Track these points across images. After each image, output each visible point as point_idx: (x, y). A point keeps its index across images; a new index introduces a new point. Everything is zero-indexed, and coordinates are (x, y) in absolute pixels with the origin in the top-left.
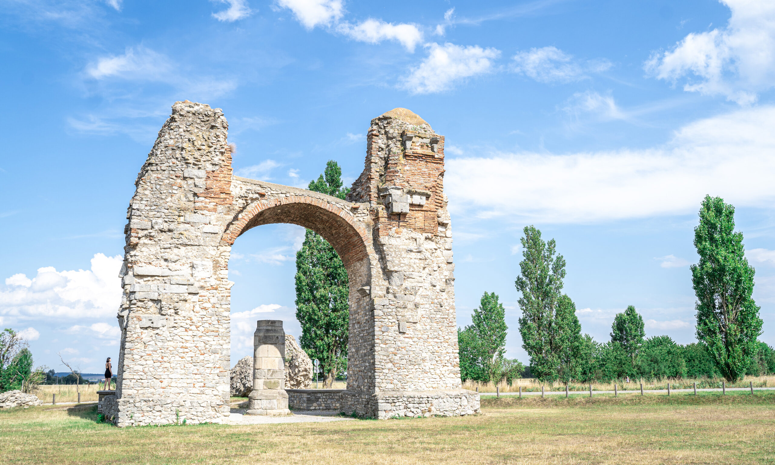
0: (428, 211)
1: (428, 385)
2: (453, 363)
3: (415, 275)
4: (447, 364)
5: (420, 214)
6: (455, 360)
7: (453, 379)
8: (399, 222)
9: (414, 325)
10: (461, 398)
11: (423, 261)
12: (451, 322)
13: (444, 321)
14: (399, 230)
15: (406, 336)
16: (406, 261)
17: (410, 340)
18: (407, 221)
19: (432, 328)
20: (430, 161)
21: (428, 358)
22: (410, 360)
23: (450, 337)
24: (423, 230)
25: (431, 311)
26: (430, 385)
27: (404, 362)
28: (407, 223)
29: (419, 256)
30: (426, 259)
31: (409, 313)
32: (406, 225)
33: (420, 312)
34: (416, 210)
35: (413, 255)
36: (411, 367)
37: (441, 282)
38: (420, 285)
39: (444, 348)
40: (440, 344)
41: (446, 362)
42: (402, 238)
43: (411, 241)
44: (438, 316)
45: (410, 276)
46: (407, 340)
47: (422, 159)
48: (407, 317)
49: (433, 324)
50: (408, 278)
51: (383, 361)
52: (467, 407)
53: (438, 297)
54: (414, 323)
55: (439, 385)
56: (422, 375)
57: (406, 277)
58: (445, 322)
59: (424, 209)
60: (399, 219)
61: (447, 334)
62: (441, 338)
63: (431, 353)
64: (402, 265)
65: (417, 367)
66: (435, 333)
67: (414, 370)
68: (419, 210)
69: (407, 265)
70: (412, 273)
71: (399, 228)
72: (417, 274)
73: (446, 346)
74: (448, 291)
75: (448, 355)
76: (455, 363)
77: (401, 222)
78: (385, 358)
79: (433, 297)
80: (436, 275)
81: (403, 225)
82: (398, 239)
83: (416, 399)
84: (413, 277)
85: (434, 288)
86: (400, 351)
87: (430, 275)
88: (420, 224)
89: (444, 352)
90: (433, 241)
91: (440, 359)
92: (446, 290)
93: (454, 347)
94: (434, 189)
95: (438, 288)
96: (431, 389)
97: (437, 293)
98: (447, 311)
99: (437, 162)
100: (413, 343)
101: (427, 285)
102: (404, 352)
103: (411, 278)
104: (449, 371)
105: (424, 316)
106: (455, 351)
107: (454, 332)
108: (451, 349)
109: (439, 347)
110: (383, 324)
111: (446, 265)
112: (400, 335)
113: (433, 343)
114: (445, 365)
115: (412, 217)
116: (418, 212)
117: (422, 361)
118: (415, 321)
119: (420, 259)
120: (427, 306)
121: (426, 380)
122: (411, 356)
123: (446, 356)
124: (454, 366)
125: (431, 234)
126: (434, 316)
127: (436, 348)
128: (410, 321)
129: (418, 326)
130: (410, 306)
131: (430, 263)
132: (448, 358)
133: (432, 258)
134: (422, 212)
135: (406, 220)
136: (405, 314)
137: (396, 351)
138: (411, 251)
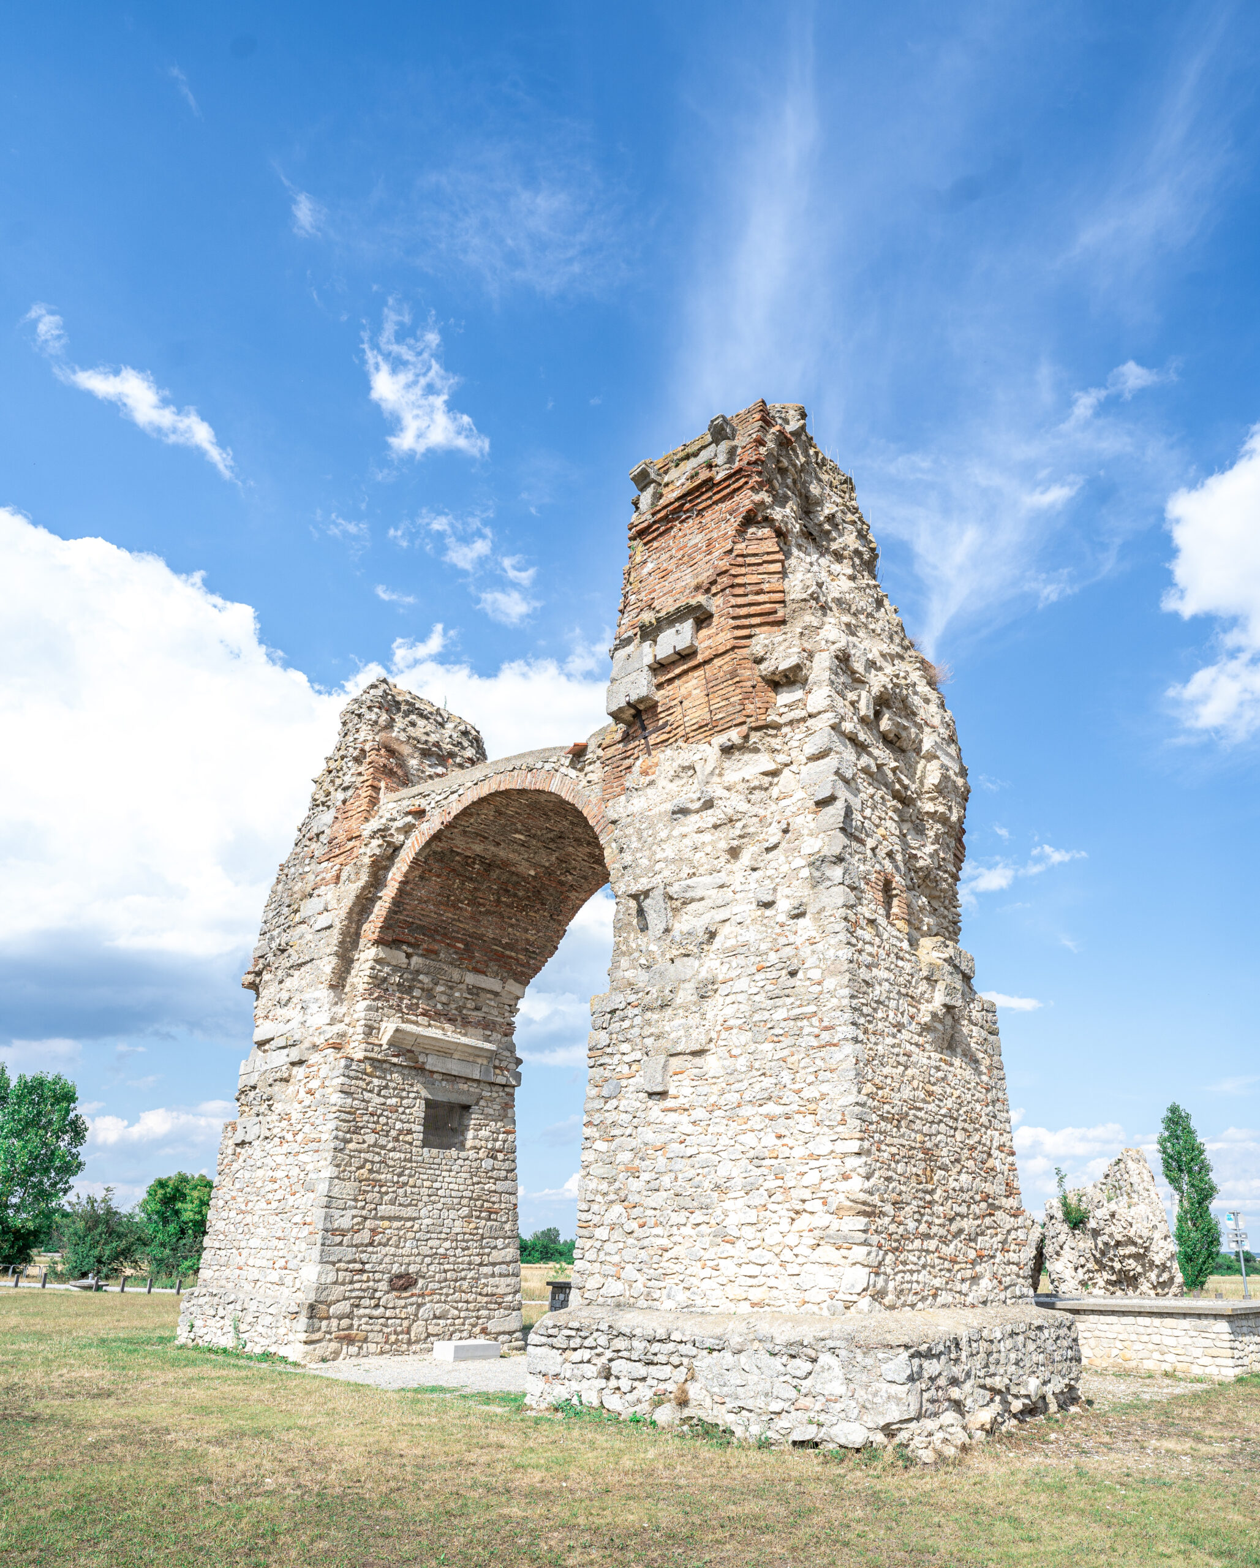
0: (711, 660)
1: (733, 1291)
2: (835, 1201)
3: (703, 885)
4: (808, 1206)
5: (694, 682)
6: (842, 1186)
7: (833, 1270)
8: (645, 738)
9: (697, 1061)
10: (814, 1361)
11: (724, 829)
12: (826, 1029)
13: (801, 1028)
14: (651, 761)
15: (669, 1103)
16: (669, 852)
17: (684, 1118)
18: (666, 724)
19: (757, 1065)
20: (709, 502)
21: (738, 1182)
22: (679, 1190)
23: (825, 1088)
24: (707, 728)
25: (757, 998)
26: (740, 1293)
27: (657, 1199)
28: (668, 729)
29: (710, 817)
30: (731, 821)
31: (677, 1022)
32: (665, 736)
33: (718, 1008)
34: (679, 676)
35: (693, 821)
36: (680, 1217)
37: (795, 883)
38: (722, 914)
39: (802, 1138)
40: (782, 1120)
41: (807, 1194)
42: (662, 782)
43: (684, 780)
44: (781, 1014)
45: (688, 895)
46: (672, 1117)
47: (686, 512)
48: (673, 1035)
49: (761, 1047)
50: (684, 903)
51: (599, 1198)
52: (838, 1406)
53: (783, 940)
54: (694, 1054)
55: (774, 1292)
56: (716, 1248)
57: (678, 903)
58: (806, 1031)
59: (700, 658)
60: (644, 728)
61: (811, 1078)
62: (789, 1096)
63: (751, 1160)
64: (657, 867)
65: (698, 1217)
66: (767, 1082)
67: (687, 1230)
68: (685, 672)
69: (674, 861)
70: (689, 882)
71: (650, 755)
72: (707, 880)
73: (808, 1128)
74: (818, 906)
75: (813, 1164)
76: (842, 1197)
77: (651, 733)
78: (604, 1187)
79: (764, 947)
80: (774, 864)
81: (658, 740)
82: (650, 791)
83: (636, 1343)
84: (697, 894)
85: (768, 912)
86: (648, 1162)
87: (754, 869)
88: (695, 714)
89: (799, 1152)
90: (756, 750)
91: (779, 1183)
92: (811, 910)
93: (840, 1129)
94: (725, 580)
95: (784, 905)
96: (745, 1307)
97: (778, 930)
98: (816, 989)
99: (728, 490)
100: (689, 1129)
101: (745, 909)
102: (661, 1162)
103: (692, 900)
104: (817, 1233)
105: (731, 1023)
106: (841, 1147)
107: (844, 1066)
108: (826, 1140)
109: (779, 1137)
110: (607, 1074)
111: (811, 817)
112: (651, 1103)
113: (756, 1123)
114: (798, 1208)
115: (673, 703)
116: (684, 679)
117: (715, 1194)
118: (697, 1047)
119: (716, 827)
120: (742, 984)
121: (728, 1268)
122: (680, 1176)
123: (805, 1169)
124: (837, 1212)
125: (739, 729)
126: (766, 1015)
127: (770, 1140)
128: (679, 1049)
129: (711, 1063)
130: (686, 995)
131: (751, 830)
132: (813, 1178)
133: (755, 810)
134: (696, 674)
135: (661, 722)
136: (667, 1028)
137: (637, 1162)
138: (684, 811)
